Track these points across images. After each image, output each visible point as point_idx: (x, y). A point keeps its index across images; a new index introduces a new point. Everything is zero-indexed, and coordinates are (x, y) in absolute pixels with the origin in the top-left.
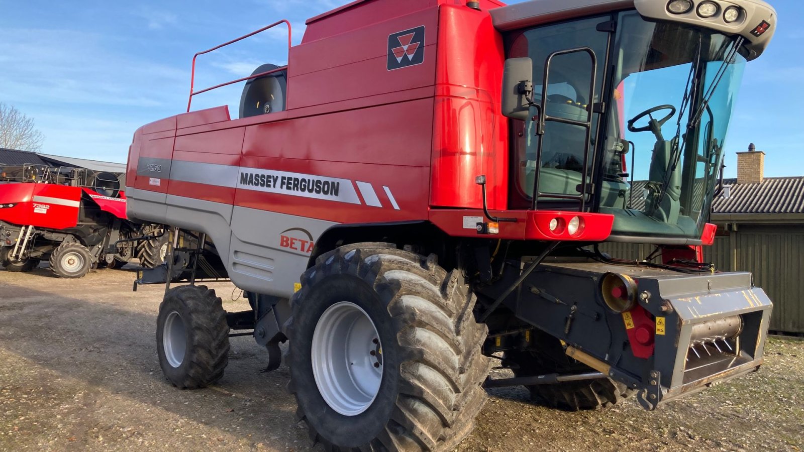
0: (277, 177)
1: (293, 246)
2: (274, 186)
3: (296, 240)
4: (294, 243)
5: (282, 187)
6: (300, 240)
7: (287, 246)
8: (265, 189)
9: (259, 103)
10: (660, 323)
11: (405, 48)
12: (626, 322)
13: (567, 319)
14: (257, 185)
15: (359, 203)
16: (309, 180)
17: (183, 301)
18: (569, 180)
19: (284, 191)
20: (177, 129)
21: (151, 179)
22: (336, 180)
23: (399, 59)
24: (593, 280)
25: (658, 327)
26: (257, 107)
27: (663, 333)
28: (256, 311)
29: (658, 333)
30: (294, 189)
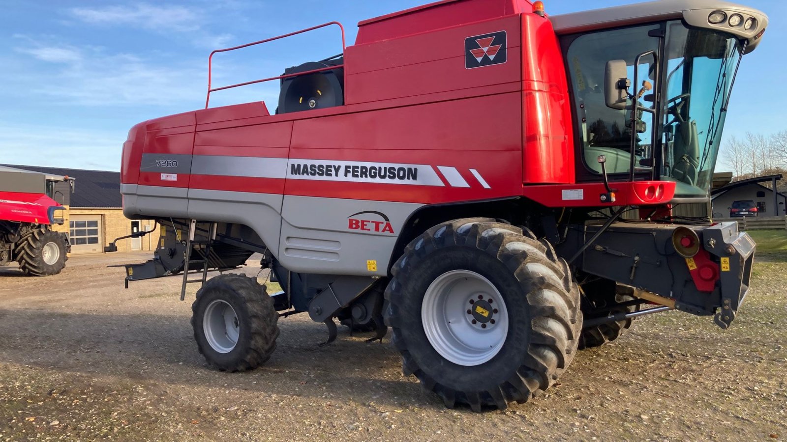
0: (339, 167)
1: (365, 227)
2: (337, 175)
3: (369, 222)
4: (366, 225)
5: (346, 175)
6: (372, 222)
7: (357, 227)
8: (325, 178)
9: (301, 98)
10: (725, 262)
11: (485, 49)
12: (689, 265)
13: (632, 268)
14: (314, 174)
15: (442, 184)
16: (380, 168)
17: (234, 291)
18: (619, 156)
19: (350, 178)
20: (196, 125)
21: (162, 174)
22: (413, 166)
23: (479, 59)
24: (653, 235)
25: (723, 265)
26: (300, 102)
27: (728, 270)
28: (289, 293)
29: (723, 270)
30: (361, 176)
